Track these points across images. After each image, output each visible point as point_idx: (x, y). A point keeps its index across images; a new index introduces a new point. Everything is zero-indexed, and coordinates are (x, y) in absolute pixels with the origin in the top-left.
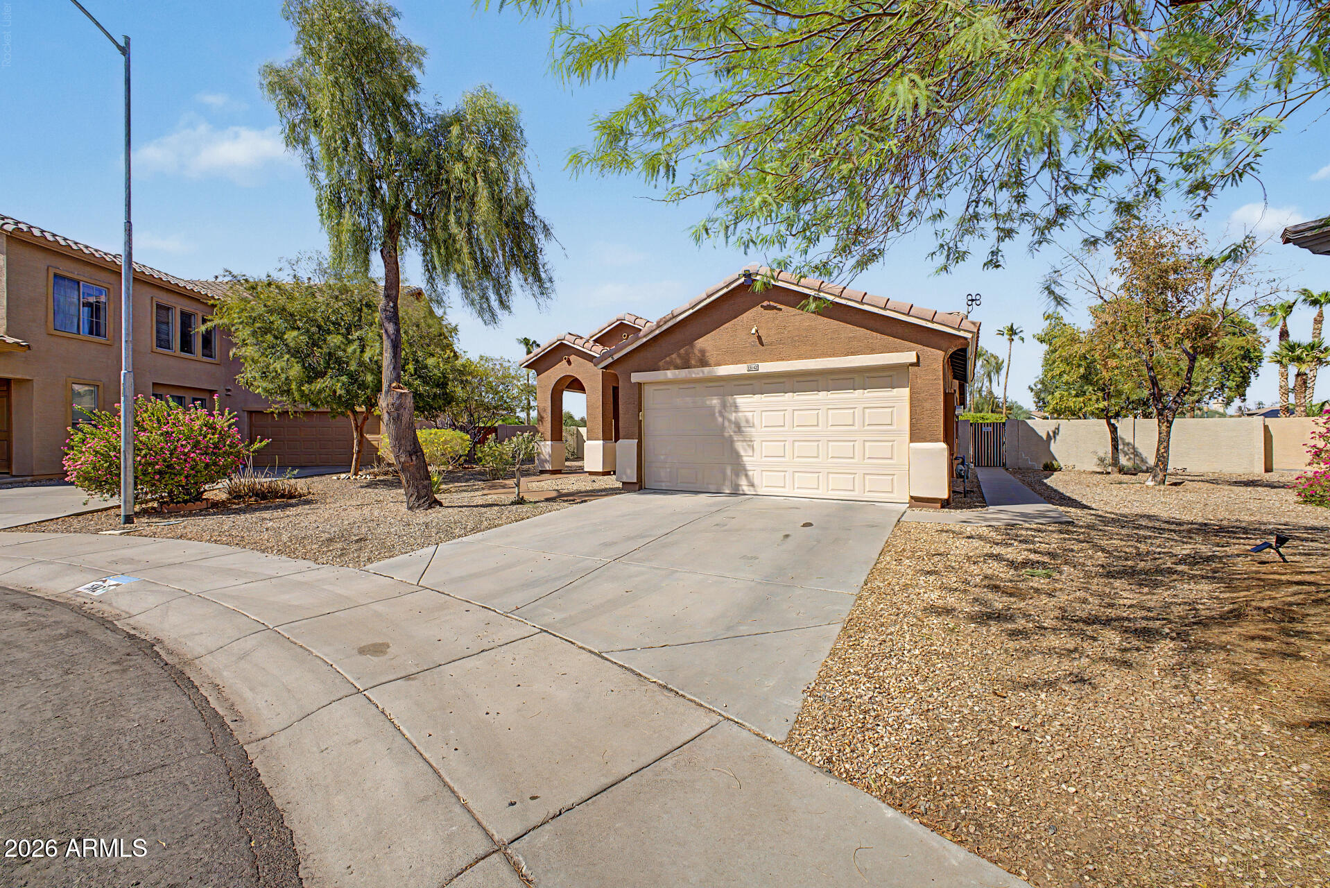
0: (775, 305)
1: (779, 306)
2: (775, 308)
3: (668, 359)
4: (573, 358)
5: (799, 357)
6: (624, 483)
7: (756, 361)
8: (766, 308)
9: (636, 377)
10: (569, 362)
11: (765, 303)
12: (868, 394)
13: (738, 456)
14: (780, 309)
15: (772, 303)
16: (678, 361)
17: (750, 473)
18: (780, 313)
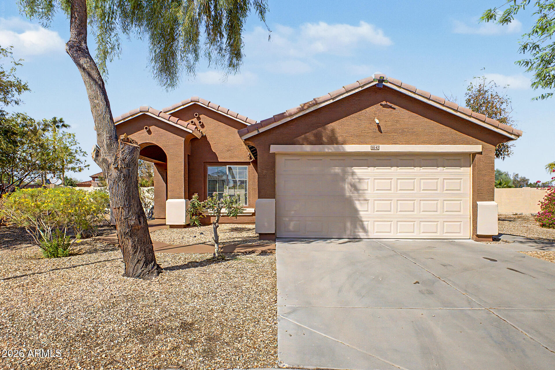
0: (390, 105)
1: (393, 106)
2: (391, 107)
3: (303, 136)
4: (152, 128)
5: (408, 143)
6: (260, 234)
7: (376, 143)
8: (384, 106)
9: (274, 149)
10: (149, 132)
11: (384, 103)
12: (446, 170)
13: (356, 211)
14: (394, 109)
15: (388, 103)
16: (312, 138)
17: (365, 223)
18: (394, 111)
